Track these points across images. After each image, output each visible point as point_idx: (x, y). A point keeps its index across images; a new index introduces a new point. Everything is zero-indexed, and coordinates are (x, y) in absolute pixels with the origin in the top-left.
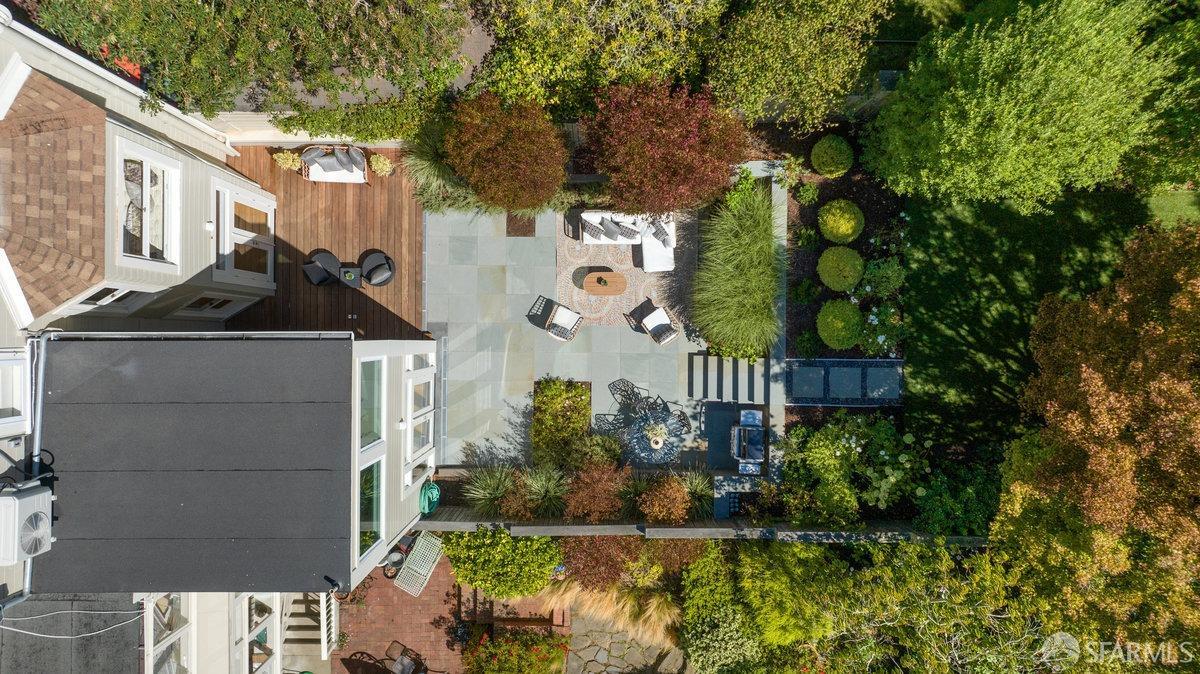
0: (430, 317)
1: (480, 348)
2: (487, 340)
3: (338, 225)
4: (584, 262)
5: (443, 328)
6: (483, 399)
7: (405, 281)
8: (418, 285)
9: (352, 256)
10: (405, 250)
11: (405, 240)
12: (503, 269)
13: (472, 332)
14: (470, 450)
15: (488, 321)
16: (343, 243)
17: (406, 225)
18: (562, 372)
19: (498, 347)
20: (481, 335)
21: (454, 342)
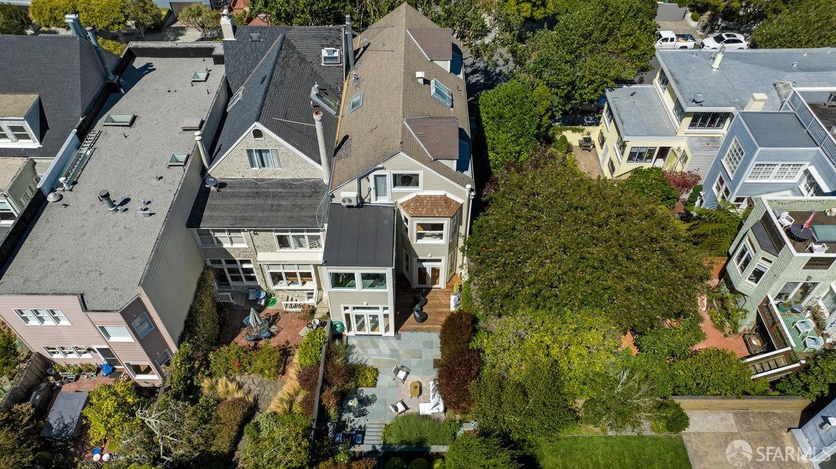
0: (403, 334)
1: (391, 350)
2: (394, 352)
3: (436, 306)
4: (424, 385)
5: (399, 338)
6: (372, 351)
7: (417, 326)
8: (415, 330)
9: (425, 310)
10: (428, 326)
11: (431, 326)
12: (421, 358)
13: (397, 348)
14: (353, 347)
15: (401, 353)
16: (429, 307)
17: (436, 326)
18: (380, 378)
19: (391, 356)
20: (396, 350)
21: (394, 342)
